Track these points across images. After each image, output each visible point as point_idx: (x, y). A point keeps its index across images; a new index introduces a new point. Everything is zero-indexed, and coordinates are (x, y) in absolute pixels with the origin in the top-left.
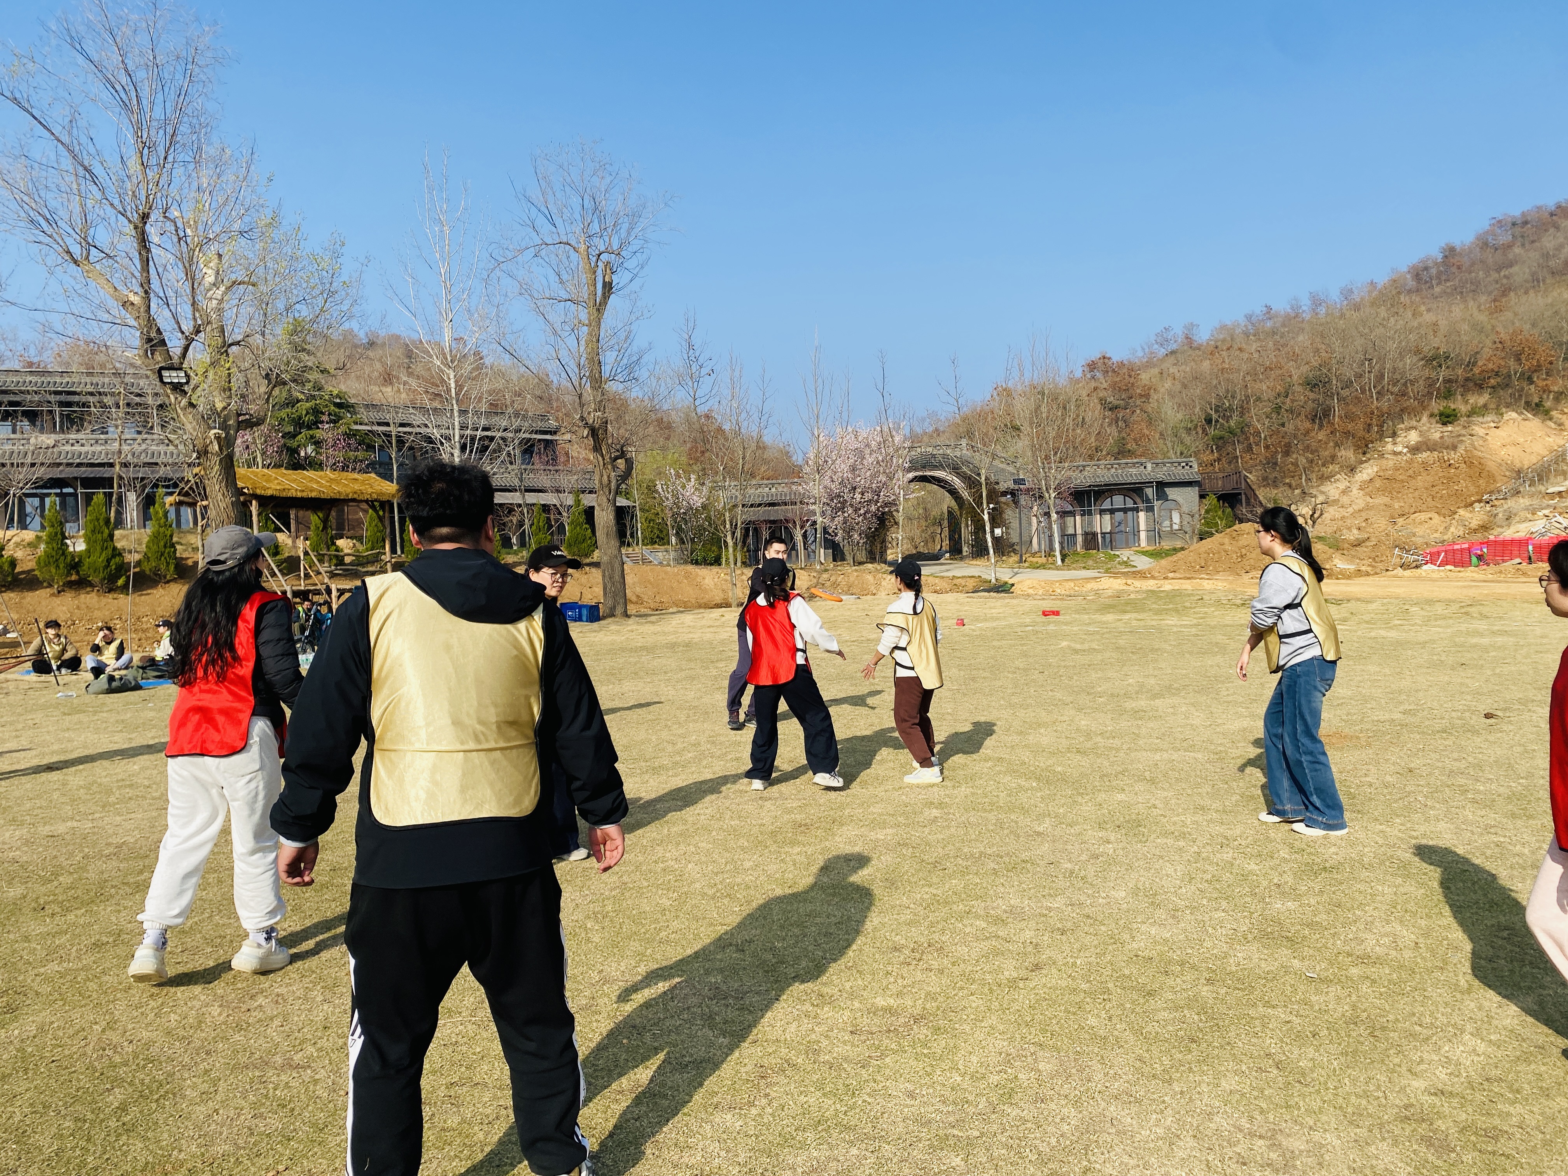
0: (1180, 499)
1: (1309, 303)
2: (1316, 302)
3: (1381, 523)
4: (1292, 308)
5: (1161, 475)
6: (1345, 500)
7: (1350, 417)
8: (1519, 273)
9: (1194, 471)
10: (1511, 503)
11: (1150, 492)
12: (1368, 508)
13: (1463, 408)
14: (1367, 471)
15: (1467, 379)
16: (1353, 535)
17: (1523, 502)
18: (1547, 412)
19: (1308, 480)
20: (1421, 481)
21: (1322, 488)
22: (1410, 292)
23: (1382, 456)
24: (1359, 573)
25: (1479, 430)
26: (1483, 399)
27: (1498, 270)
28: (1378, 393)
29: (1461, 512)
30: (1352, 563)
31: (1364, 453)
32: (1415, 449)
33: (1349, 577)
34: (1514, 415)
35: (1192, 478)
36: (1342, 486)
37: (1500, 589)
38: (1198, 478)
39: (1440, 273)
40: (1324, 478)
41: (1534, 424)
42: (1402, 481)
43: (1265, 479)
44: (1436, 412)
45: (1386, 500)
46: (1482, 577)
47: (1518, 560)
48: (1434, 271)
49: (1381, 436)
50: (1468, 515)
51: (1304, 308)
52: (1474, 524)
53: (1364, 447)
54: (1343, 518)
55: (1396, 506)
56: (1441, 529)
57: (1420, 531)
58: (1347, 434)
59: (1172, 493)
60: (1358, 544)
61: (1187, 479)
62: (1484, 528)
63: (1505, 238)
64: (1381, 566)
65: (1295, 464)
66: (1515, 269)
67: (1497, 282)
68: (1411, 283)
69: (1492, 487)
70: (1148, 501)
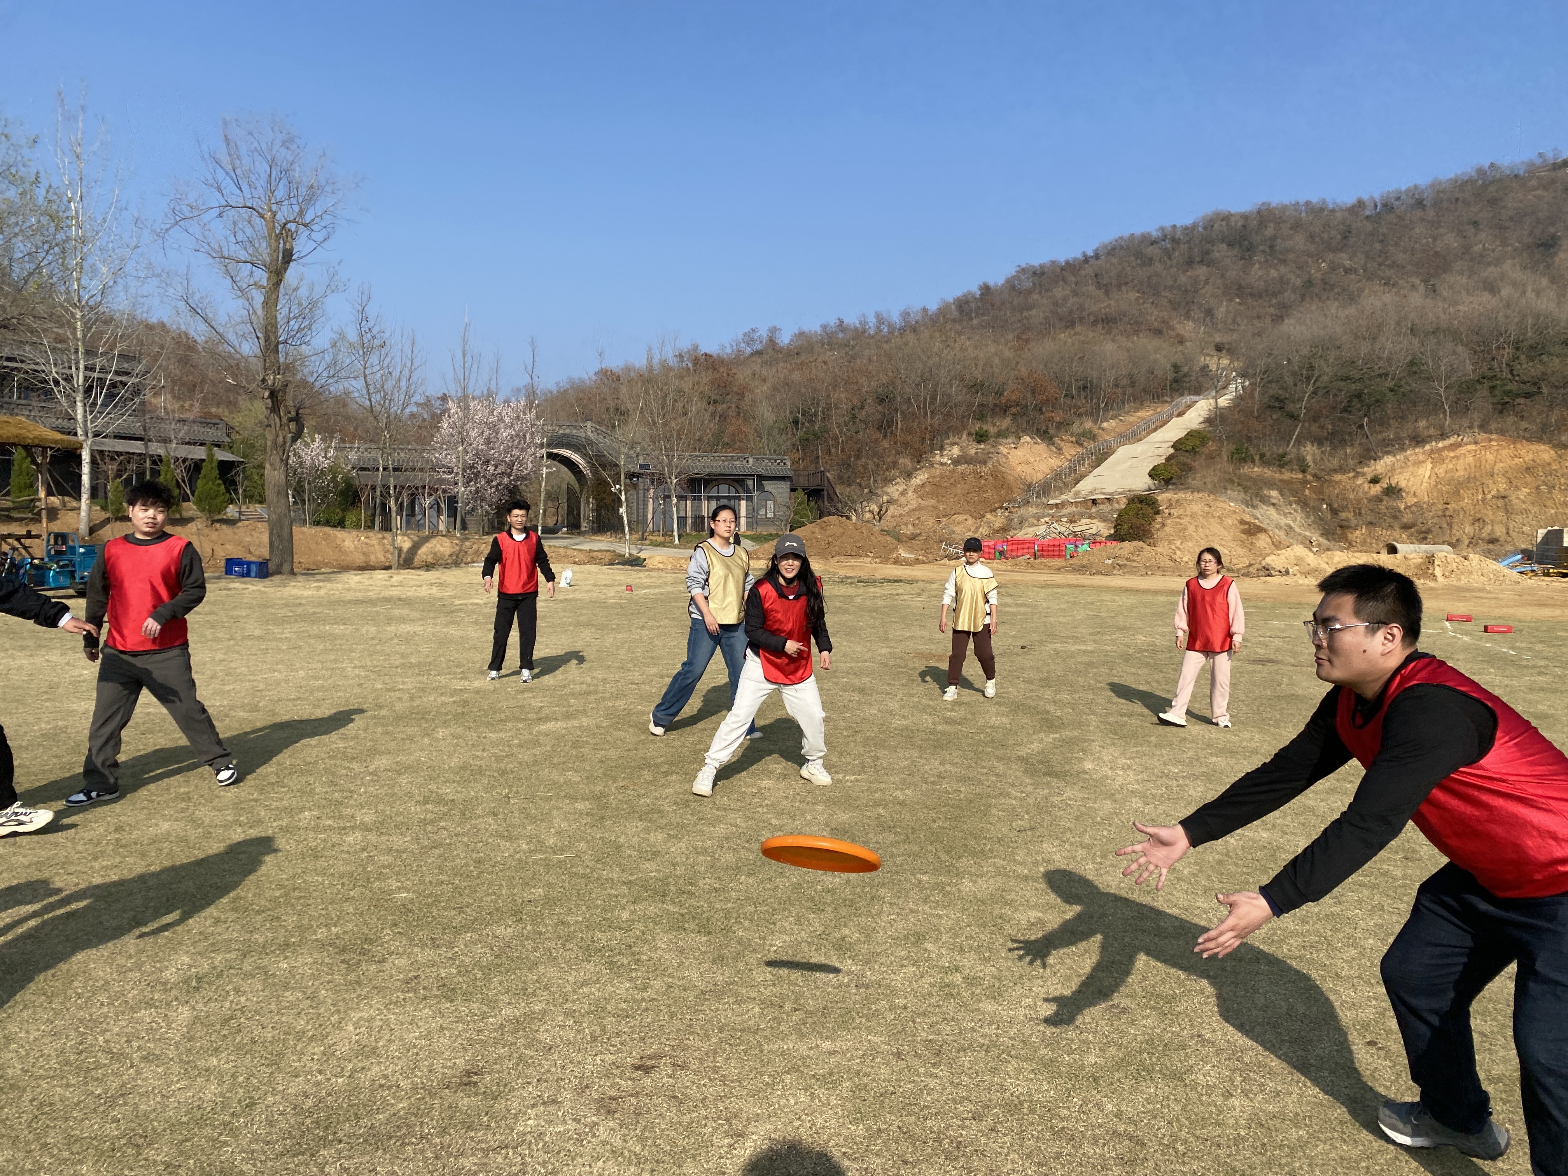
0: (774, 491)
1: (874, 320)
2: (880, 320)
3: (930, 522)
4: (860, 323)
5: (762, 469)
6: (903, 500)
7: (909, 431)
8: (1037, 316)
9: (786, 467)
10: (1022, 511)
11: (750, 483)
12: (919, 508)
13: (993, 430)
14: (920, 478)
15: (996, 405)
16: (909, 530)
17: (1032, 510)
18: (1051, 438)
19: (875, 481)
20: (959, 489)
21: (885, 489)
22: (954, 321)
23: (932, 465)
24: (917, 561)
25: (1004, 450)
26: (1006, 423)
27: (1021, 311)
28: (932, 412)
29: (988, 516)
30: (911, 553)
31: (919, 462)
32: (956, 462)
33: (910, 565)
34: (1028, 439)
35: (785, 474)
36: (900, 488)
37: (1018, 577)
38: (790, 474)
39: (978, 308)
40: (888, 481)
41: (1041, 447)
42: (946, 488)
43: (840, 478)
44: (973, 431)
45: (933, 502)
46: (1004, 568)
47: (1028, 556)
48: (973, 305)
49: (932, 450)
50: (993, 519)
51: (871, 325)
52: (997, 525)
53: (919, 457)
54: (901, 515)
55: (941, 507)
56: (973, 529)
57: (958, 529)
58: (906, 444)
59: (769, 485)
60: (913, 537)
61: (781, 474)
62: (1004, 529)
63: (1028, 284)
64: (931, 557)
65: (865, 467)
66: (1034, 312)
67: (1020, 321)
68: (955, 314)
69: (1009, 497)
70: (749, 491)
